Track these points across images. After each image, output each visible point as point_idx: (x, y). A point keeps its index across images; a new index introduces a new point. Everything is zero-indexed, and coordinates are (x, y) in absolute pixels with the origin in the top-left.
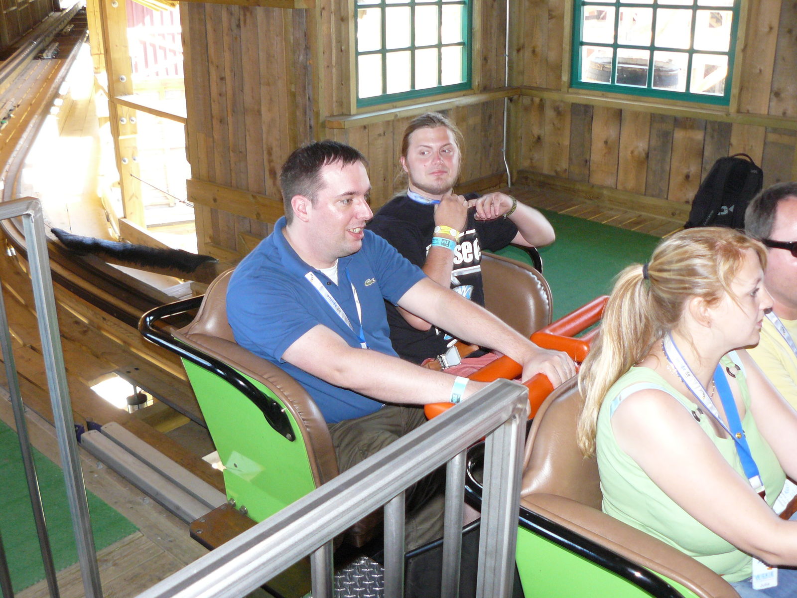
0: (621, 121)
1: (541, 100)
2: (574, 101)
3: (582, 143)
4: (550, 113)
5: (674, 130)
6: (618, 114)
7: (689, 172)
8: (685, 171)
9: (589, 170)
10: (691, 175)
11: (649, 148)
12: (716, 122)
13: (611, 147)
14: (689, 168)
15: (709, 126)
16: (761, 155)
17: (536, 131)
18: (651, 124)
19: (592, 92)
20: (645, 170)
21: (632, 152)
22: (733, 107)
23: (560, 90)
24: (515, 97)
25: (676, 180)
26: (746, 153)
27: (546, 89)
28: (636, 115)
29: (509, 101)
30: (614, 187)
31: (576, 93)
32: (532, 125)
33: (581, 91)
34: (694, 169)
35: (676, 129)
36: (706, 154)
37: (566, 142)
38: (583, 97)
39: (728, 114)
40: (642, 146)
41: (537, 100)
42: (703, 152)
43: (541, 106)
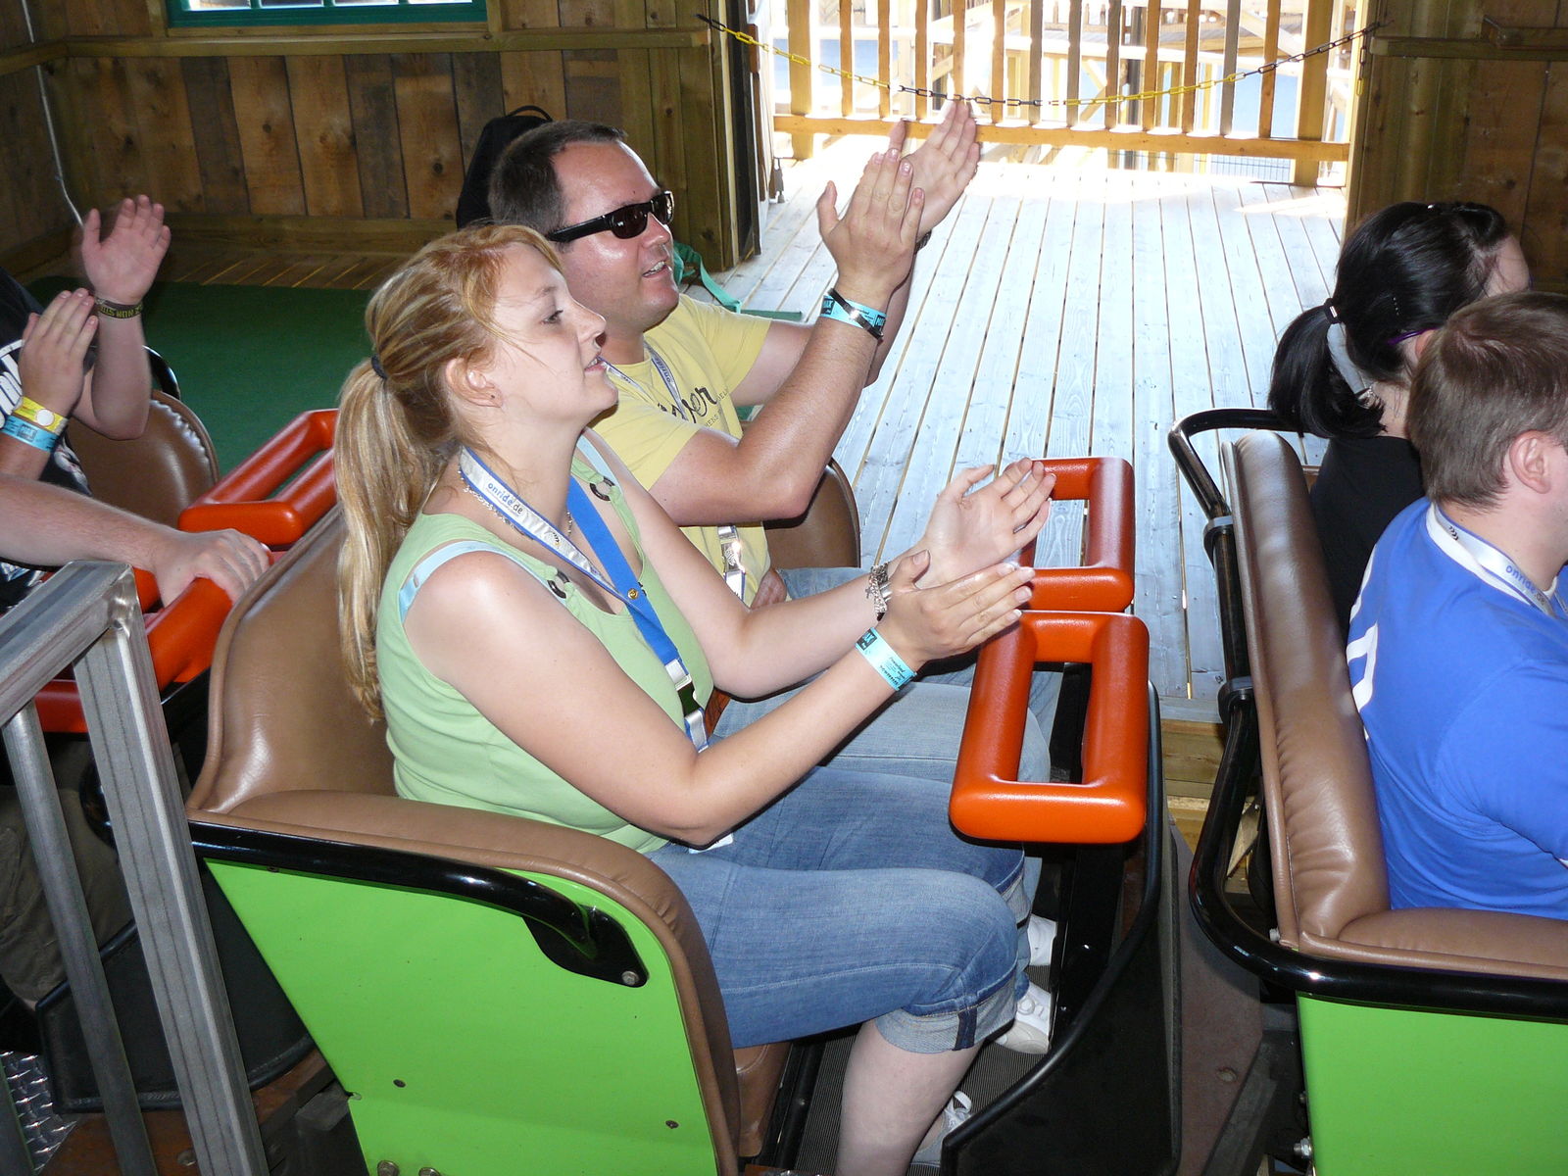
0: (288, 83)
1: (116, 61)
2: (186, 53)
3: (220, 138)
4: (140, 87)
5: (393, 83)
6: (279, 68)
7: (439, 160)
8: (432, 158)
9: (246, 187)
10: (443, 163)
11: (352, 126)
12: (470, 53)
13: (279, 135)
14: (436, 150)
15: (457, 65)
16: (564, 104)
17: (119, 126)
18: (347, 78)
19: (215, 31)
20: (355, 168)
21: (323, 139)
22: (494, 23)
23: (151, 35)
24: (59, 64)
25: (418, 178)
26: (536, 105)
27: (123, 37)
28: (315, 62)
29: (47, 73)
30: (302, 213)
31: (184, 37)
32: (110, 116)
33: (195, 31)
34: (446, 151)
35: (398, 81)
36: (464, 118)
37: (187, 141)
38: (202, 43)
39: (487, 37)
40: (338, 122)
41: (107, 63)
42: (458, 116)
43: (119, 75)
